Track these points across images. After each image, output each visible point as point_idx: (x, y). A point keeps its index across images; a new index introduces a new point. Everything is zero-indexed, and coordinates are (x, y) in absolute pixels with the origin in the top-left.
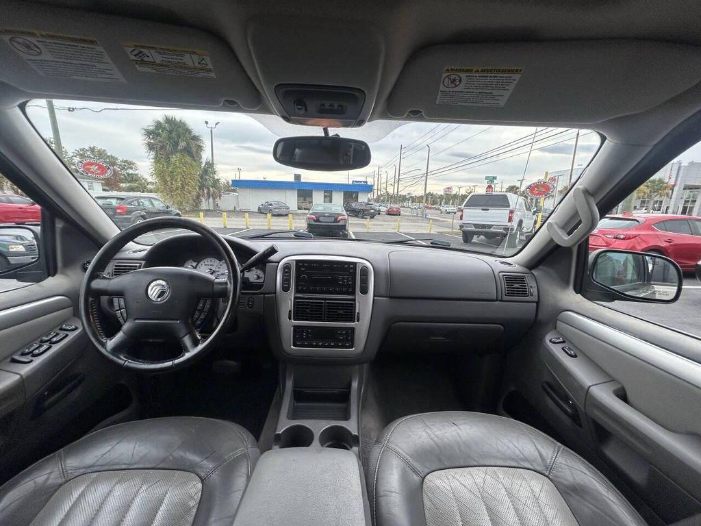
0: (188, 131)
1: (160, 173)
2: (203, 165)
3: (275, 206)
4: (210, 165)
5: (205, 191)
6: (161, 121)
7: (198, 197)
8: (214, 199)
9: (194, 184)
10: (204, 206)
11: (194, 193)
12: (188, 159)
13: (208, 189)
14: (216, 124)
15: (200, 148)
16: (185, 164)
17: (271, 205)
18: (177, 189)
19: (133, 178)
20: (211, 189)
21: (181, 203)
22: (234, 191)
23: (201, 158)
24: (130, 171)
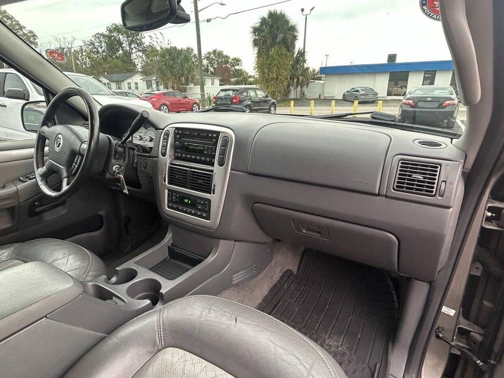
0: (287, 22)
1: (260, 66)
2: (295, 55)
3: (362, 93)
4: (302, 54)
5: (295, 81)
6: (266, 17)
7: (288, 86)
8: (302, 87)
9: (286, 73)
10: (292, 95)
11: (285, 83)
12: (284, 50)
13: (298, 79)
14: (312, 10)
15: (295, 38)
16: (280, 56)
17: (357, 91)
18: (272, 80)
19: (239, 73)
20: (301, 78)
21: (274, 92)
22: (319, 79)
23: (294, 48)
24: (237, 67)
